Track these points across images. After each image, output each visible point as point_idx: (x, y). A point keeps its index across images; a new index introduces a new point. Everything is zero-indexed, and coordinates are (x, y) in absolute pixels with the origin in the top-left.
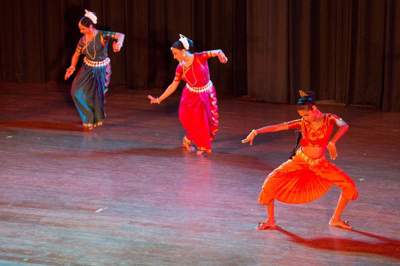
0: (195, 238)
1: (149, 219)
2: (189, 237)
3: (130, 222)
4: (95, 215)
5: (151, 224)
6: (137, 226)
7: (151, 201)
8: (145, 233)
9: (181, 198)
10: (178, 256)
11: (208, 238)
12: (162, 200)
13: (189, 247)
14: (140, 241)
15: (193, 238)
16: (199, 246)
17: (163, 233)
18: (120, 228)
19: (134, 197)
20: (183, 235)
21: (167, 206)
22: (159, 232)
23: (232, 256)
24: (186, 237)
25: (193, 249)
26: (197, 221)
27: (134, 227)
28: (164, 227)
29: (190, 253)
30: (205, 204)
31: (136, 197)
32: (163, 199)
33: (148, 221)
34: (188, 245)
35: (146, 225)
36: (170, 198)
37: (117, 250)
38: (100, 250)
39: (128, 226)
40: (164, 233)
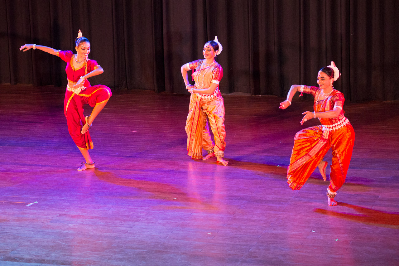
0: (121, 228)
1: (77, 212)
2: (116, 226)
3: (59, 214)
4: (26, 210)
5: (80, 216)
6: (66, 218)
8: (74, 225)
10: (106, 245)
11: (134, 227)
13: (116, 237)
14: (69, 232)
15: (119, 228)
16: (125, 235)
18: (50, 221)
20: (110, 225)
21: (94, 198)
22: (88, 223)
23: (157, 244)
24: (113, 227)
25: (120, 238)
26: (123, 211)
27: (63, 219)
28: (92, 218)
29: (117, 242)
30: (130, 195)
33: (77, 214)
34: (114, 235)
35: (74, 217)
37: (47, 242)
38: (31, 242)
39: (58, 218)
40: (92, 224)
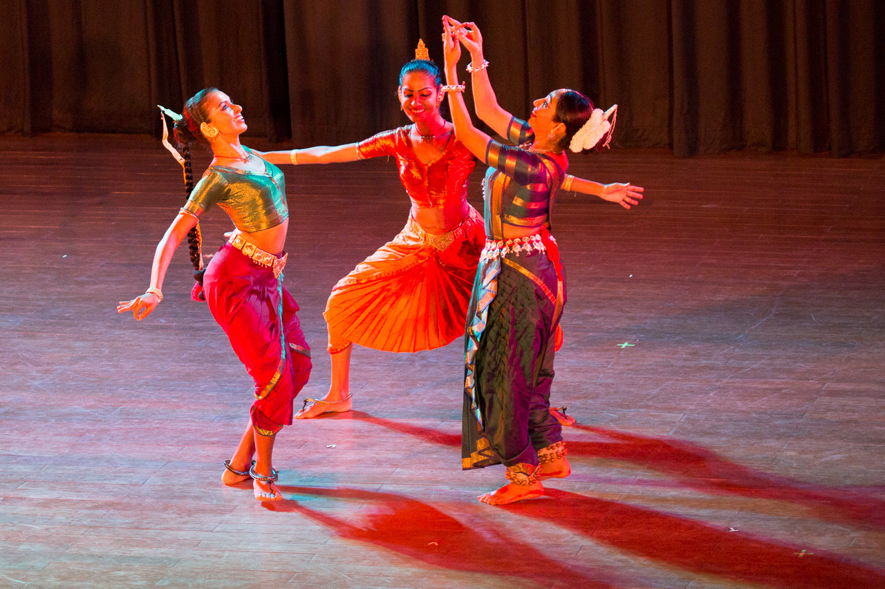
0: (181, 533)
1: (53, 489)
2: (167, 529)
5: (61, 501)
6: (24, 508)
7: (56, 438)
8: (46, 527)
9: (137, 426)
10: (139, 583)
11: (218, 529)
12: (88, 435)
13: (166, 558)
14: (32, 549)
15: (175, 532)
16: (194, 552)
17: (93, 524)
19: (11, 431)
20: (148, 526)
21: (101, 448)
22: (85, 523)
23: (284, 575)
24: (158, 531)
25: (178, 561)
26: (185, 485)
27: (15, 512)
28: (96, 507)
29: (170, 573)
30: (204, 439)
31: (17, 429)
32: (88, 431)
33: (54, 495)
34: (162, 553)
35: (46, 504)
36: (107, 427)
40: (97, 525)
